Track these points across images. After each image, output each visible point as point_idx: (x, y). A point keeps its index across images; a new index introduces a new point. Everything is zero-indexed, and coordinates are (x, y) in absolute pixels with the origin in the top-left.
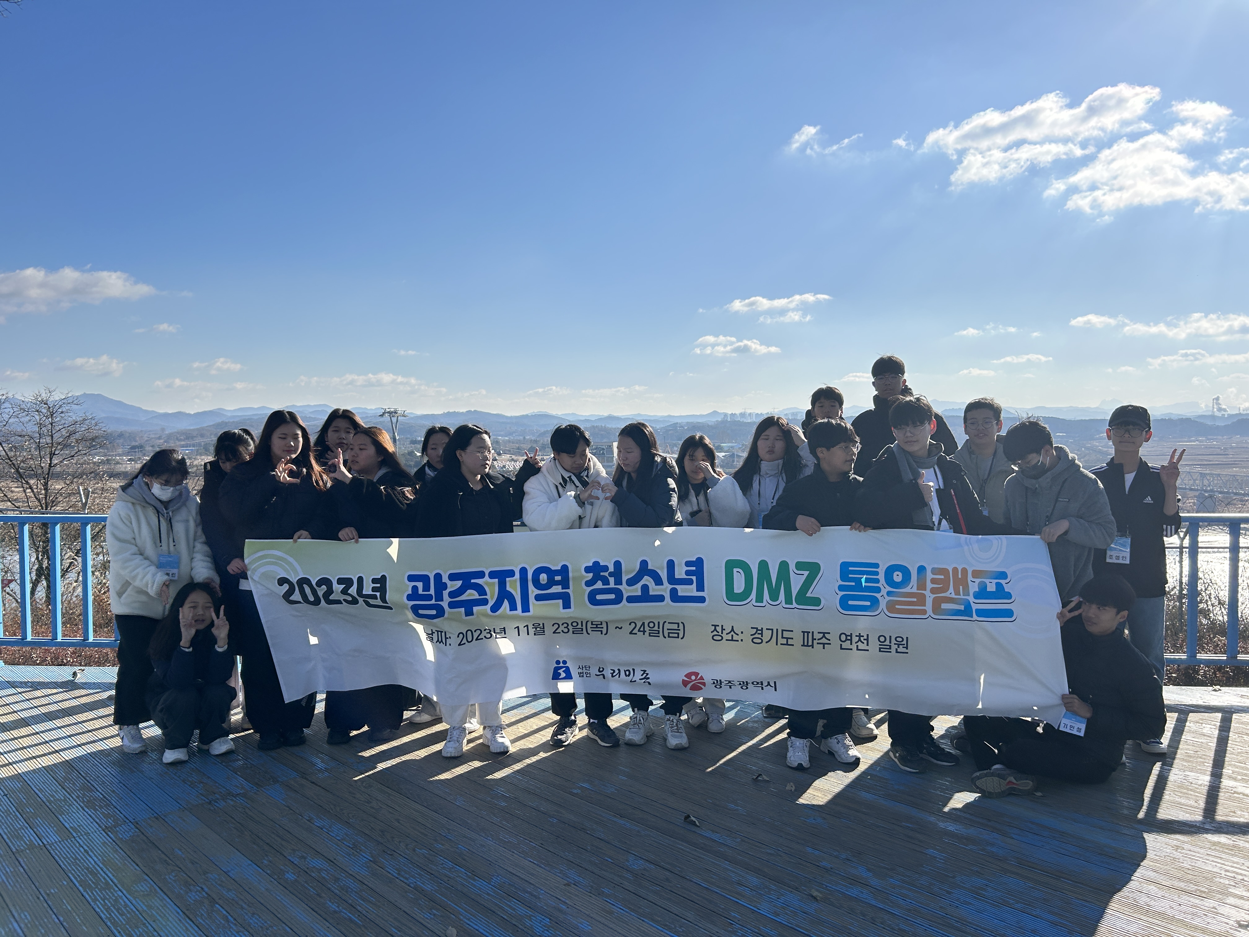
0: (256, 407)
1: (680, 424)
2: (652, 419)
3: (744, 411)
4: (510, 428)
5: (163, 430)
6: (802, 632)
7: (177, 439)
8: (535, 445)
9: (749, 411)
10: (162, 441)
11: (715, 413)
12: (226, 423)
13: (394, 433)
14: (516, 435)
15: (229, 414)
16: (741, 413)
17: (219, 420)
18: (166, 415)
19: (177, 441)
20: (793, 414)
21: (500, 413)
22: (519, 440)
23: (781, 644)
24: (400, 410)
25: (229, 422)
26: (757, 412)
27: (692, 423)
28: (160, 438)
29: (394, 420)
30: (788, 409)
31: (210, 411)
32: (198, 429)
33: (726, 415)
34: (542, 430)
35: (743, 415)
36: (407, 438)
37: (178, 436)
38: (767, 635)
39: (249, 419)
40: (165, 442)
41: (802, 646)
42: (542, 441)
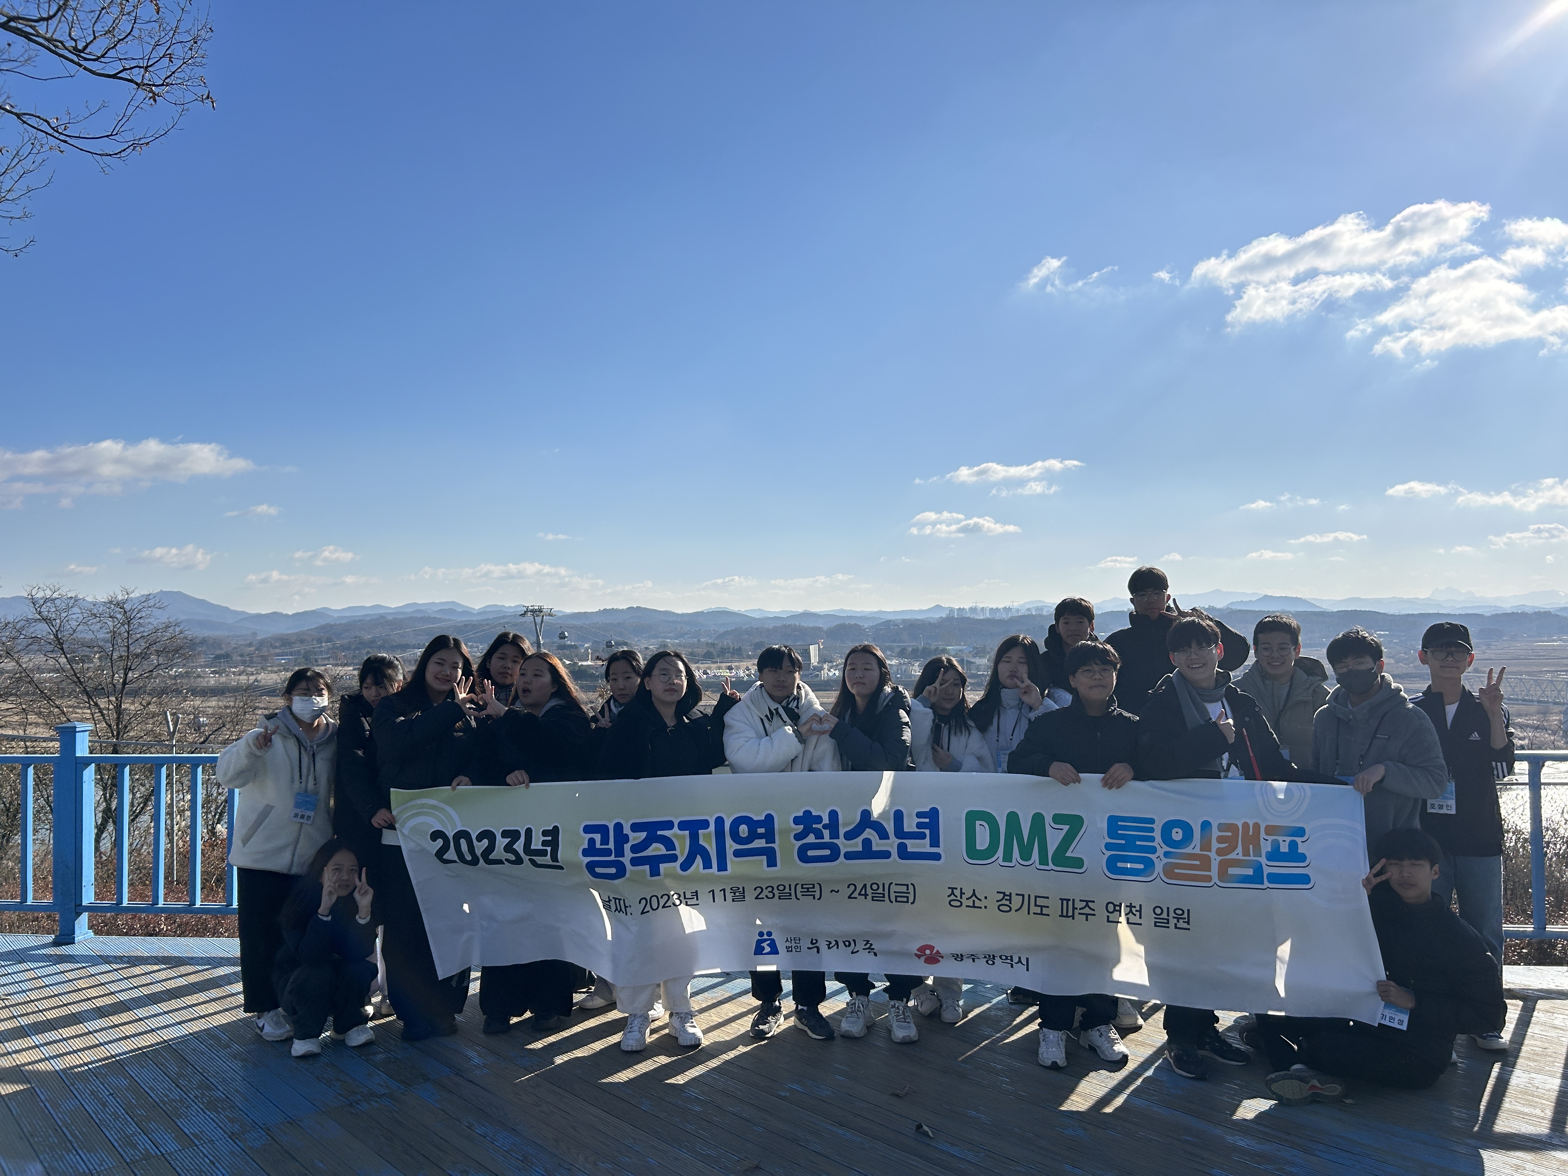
0: (368, 605)
1: (894, 621)
2: (859, 615)
3: (974, 605)
4: (681, 628)
5: (255, 634)
6: (1060, 899)
7: (271, 645)
8: (712, 650)
9: (981, 605)
10: (252, 649)
11: (938, 607)
12: (331, 626)
13: (538, 637)
14: (688, 638)
15: (336, 615)
16: (972, 608)
17: (323, 622)
18: (259, 617)
19: (271, 649)
20: (1037, 609)
21: (669, 610)
22: (692, 644)
23: (1034, 913)
24: (546, 607)
25: (335, 625)
26: (991, 607)
27: (909, 620)
28: (250, 645)
29: (538, 620)
30: (1030, 602)
31: (313, 611)
32: (296, 634)
33: (952, 610)
34: (722, 630)
35: (973, 610)
36: (553, 643)
37: (273, 642)
38: (1016, 901)
39: (359, 621)
40: (257, 649)
41: (1060, 916)
42: (720, 644)
